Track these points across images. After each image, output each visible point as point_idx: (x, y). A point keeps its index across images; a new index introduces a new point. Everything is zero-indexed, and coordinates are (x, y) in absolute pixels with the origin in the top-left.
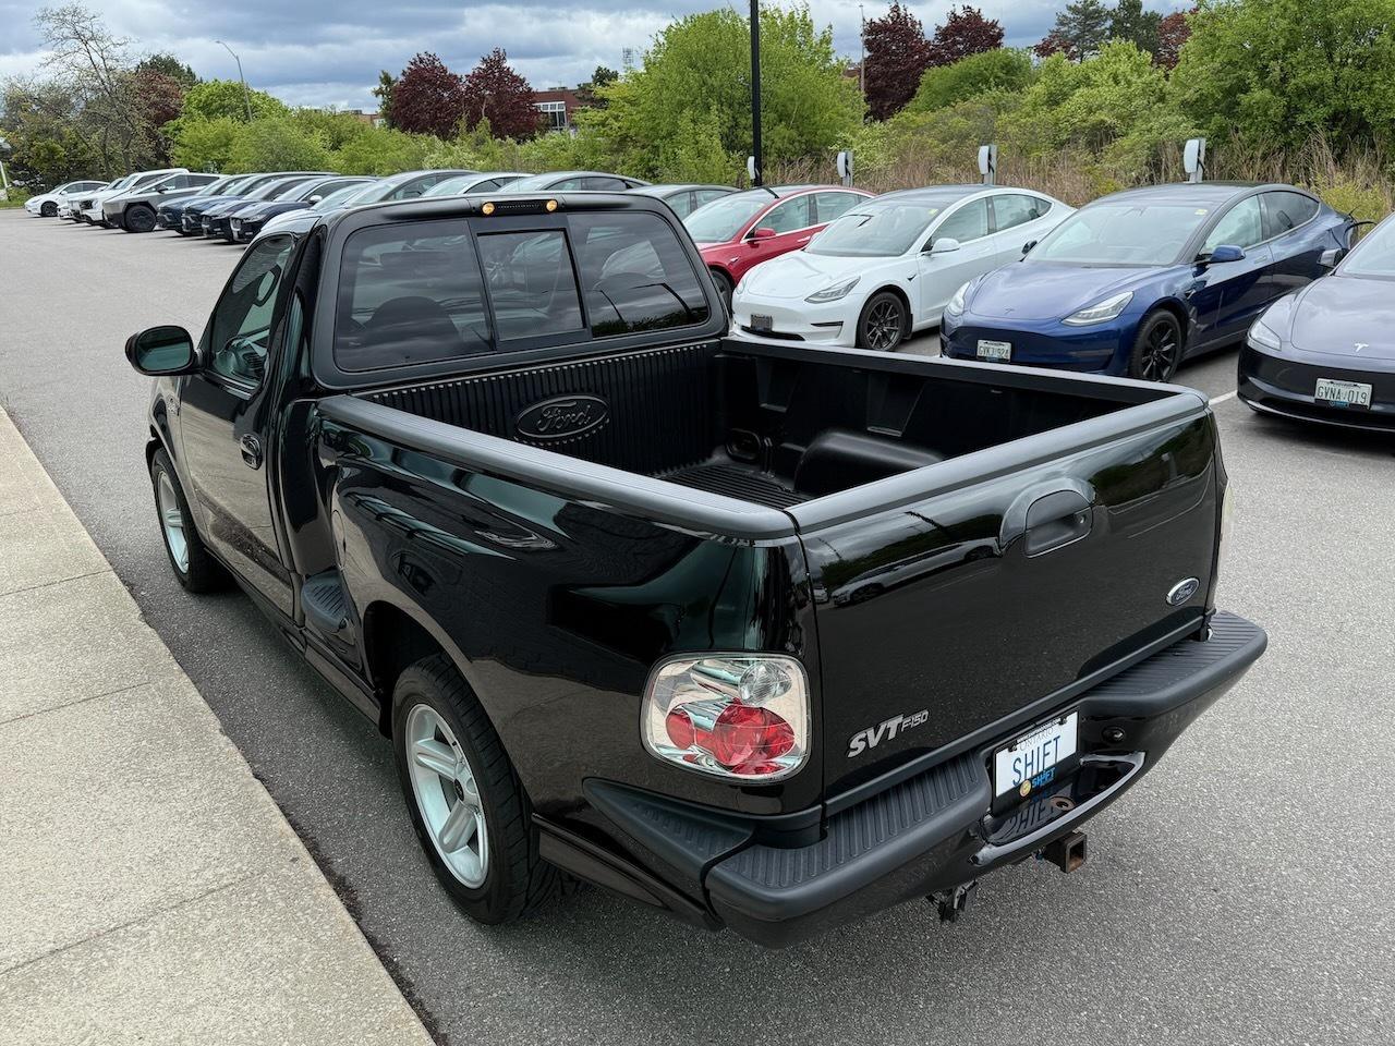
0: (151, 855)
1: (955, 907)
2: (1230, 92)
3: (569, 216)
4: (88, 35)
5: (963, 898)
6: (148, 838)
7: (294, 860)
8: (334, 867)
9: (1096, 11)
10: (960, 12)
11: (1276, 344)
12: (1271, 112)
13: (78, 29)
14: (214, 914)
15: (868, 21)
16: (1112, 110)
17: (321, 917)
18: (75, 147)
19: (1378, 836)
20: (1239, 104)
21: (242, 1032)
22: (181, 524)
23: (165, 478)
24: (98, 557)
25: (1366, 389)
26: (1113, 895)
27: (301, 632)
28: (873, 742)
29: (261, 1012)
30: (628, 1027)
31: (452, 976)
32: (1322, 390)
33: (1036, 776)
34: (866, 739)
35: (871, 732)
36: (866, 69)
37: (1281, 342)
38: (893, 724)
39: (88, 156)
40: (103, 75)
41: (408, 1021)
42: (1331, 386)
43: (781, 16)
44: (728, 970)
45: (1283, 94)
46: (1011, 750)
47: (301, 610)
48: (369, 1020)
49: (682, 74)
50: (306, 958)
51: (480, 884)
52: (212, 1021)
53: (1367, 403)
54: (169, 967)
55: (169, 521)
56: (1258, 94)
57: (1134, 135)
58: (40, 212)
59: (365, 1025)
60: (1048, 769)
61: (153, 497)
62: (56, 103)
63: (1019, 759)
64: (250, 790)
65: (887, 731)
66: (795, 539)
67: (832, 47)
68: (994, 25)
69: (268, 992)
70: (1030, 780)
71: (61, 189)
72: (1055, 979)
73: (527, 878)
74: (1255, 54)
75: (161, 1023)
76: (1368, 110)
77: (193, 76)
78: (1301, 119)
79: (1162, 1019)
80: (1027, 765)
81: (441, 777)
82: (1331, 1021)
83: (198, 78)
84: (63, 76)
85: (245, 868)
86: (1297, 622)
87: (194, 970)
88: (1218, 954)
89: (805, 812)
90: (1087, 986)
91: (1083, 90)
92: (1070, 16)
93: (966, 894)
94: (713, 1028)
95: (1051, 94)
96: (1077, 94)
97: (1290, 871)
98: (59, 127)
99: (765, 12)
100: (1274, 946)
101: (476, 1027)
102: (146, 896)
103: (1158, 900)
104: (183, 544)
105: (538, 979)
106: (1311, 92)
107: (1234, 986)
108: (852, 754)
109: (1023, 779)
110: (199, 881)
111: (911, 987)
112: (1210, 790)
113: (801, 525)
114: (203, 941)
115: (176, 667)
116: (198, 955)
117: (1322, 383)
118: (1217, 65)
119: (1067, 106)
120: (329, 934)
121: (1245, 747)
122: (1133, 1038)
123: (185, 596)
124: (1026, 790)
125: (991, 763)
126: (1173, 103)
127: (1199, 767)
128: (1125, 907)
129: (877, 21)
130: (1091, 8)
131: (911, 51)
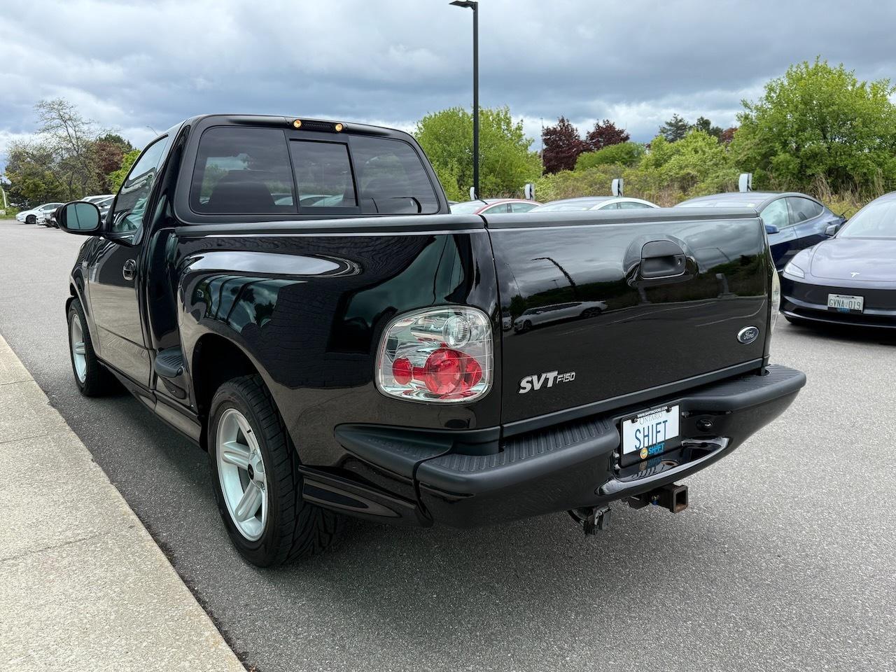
0: (30, 523)
1: (596, 524)
2: (766, 156)
3: (350, 136)
4: (67, 117)
5: (601, 518)
6: (29, 514)
7: (131, 527)
8: (160, 538)
9: (683, 125)
10: (601, 124)
11: (801, 275)
12: (791, 167)
13: (61, 113)
14: (68, 555)
15: (546, 128)
16: (694, 167)
17: (145, 558)
18: (52, 184)
19: (889, 529)
20: (771, 163)
21: (76, 620)
22: (84, 352)
23: (77, 320)
24: (26, 374)
25: (860, 299)
26: (708, 558)
27: (153, 392)
28: (537, 386)
29: (92, 609)
30: (361, 628)
31: (237, 598)
32: (832, 302)
33: (651, 446)
34: (531, 382)
35: (535, 378)
36: (544, 156)
37: (804, 273)
38: (551, 376)
39: (59, 189)
40: (74, 141)
41: (199, 615)
42: (838, 298)
43: (492, 114)
44: (435, 596)
45: (798, 157)
46: (633, 422)
47: (155, 372)
48: (170, 615)
49: (432, 144)
50: (131, 579)
51: (259, 538)
52: (55, 613)
53: (861, 309)
54: (30, 583)
55: (76, 350)
56: (782, 156)
57: (709, 180)
58: (25, 220)
59: (167, 617)
60: (659, 443)
61: (68, 334)
62: (43, 158)
63: (638, 430)
64: (106, 490)
65: (547, 380)
66: (484, 230)
67: (523, 132)
68: (622, 132)
69: (99, 598)
70: (647, 448)
71: (40, 207)
72: (668, 603)
73: (294, 523)
74: (780, 134)
75: (17, 614)
76: (850, 167)
77: (130, 146)
78: (809, 172)
79: (745, 626)
80: (645, 436)
81: (239, 469)
82: (865, 628)
83: (134, 148)
84: (49, 140)
85: (95, 531)
86: (825, 421)
87: (48, 584)
88: (783, 590)
89: (488, 429)
90: (691, 607)
91: (676, 157)
92: (668, 128)
93: (603, 515)
94: (422, 629)
95: (657, 160)
96: (673, 159)
97: (830, 547)
98: (43, 171)
99: (482, 111)
100: (822, 586)
101: (250, 627)
102: (20, 544)
103: (739, 561)
104: (84, 365)
105: (297, 601)
106: (814, 156)
107: (795, 608)
108: (522, 391)
109: (642, 446)
110: (61, 537)
111: (566, 607)
112: (772, 504)
113: (489, 222)
114: (57, 570)
115: (68, 428)
116: (52, 577)
117: (832, 297)
118: (757, 140)
119: (666, 166)
120: (149, 567)
121: (794, 482)
122: (725, 636)
123: (82, 398)
124: (644, 454)
125: (619, 427)
126: (731, 163)
127: (764, 492)
128: (717, 564)
129: (552, 129)
130: (680, 124)
131: (570, 146)
